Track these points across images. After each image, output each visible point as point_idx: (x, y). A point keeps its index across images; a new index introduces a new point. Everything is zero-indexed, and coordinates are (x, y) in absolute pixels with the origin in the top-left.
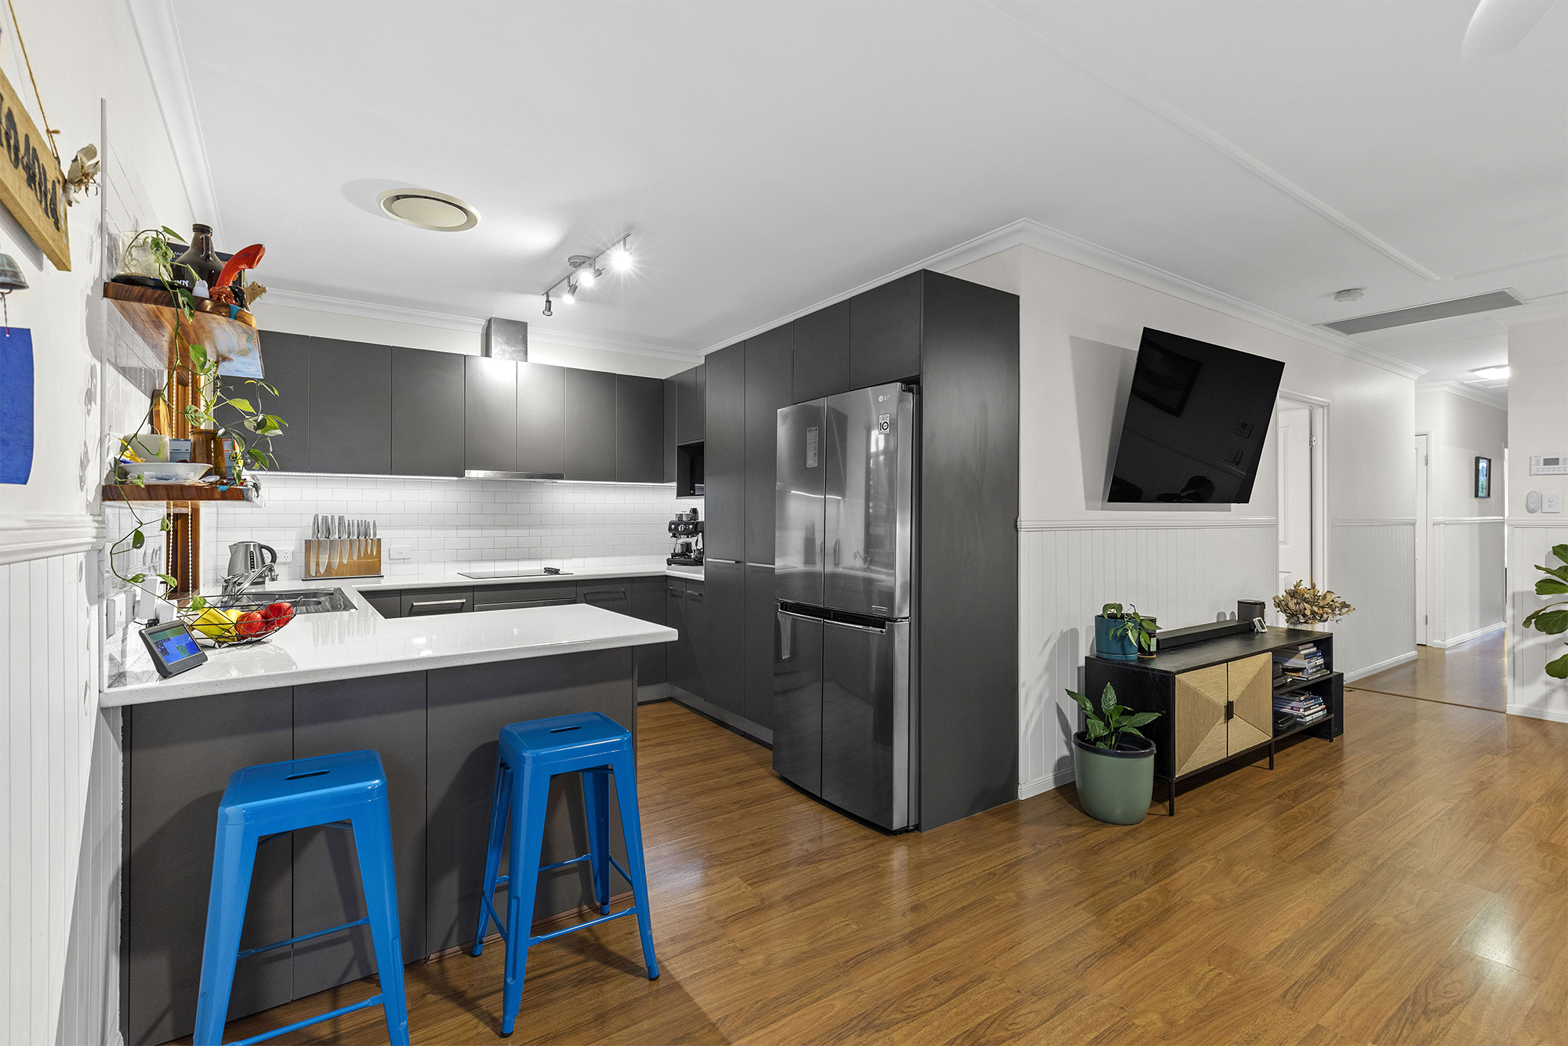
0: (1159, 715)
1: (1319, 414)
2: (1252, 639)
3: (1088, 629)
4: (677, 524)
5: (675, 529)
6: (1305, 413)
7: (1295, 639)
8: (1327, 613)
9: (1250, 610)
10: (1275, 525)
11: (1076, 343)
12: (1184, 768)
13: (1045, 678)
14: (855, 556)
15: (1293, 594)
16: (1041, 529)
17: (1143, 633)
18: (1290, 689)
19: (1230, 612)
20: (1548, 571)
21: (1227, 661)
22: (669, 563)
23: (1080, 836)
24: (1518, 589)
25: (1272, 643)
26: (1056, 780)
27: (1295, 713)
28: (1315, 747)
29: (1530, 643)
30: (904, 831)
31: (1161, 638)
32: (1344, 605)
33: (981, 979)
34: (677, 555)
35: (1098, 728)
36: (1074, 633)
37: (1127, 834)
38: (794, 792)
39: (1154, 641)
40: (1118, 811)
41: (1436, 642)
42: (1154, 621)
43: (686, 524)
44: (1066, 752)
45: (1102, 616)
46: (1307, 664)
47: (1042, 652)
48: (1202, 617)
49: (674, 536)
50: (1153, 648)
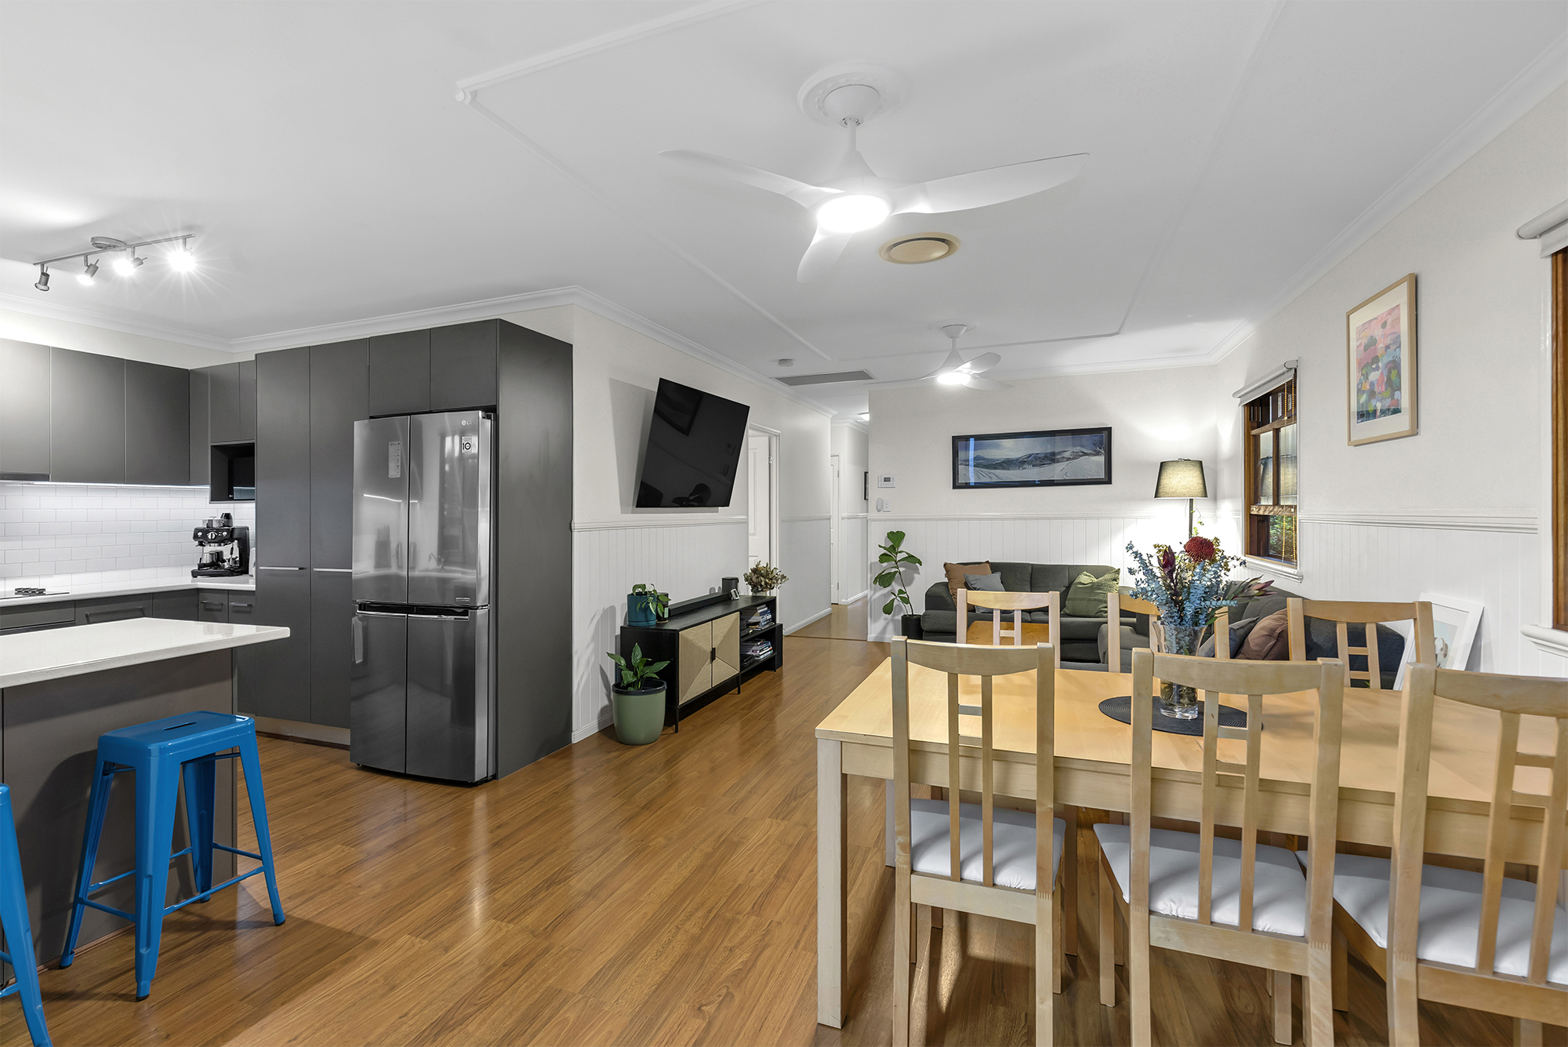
0: (669, 662)
1: (774, 440)
2: (731, 604)
3: (622, 606)
4: (205, 532)
5: (201, 536)
6: (766, 439)
7: (757, 602)
8: (774, 583)
9: (730, 583)
10: (746, 522)
11: (614, 384)
12: (685, 697)
13: (592, 646)
14: (430, 558)
15: (755, 571)
16: (589, 530)
17: (660, 604)
18: (751, 637)
19: (718, 586)
20: (885, 548)
21: (711, 620)
22: (195, 574)
23: (616, 757)
24: (873, 561)
25: (742, 605)
26: (599, 724)
27: (754, 654)
28: (767, 675)
29: (878, 594)
30: (485, 781)
31: (671, 608)
32: (783, 577)
33: (553, 851)
34: (205, 565)
35: (629, 677)
36: (613, 609)
37: (649, 748)
38: (376, 776)
39: (666, 610)
40: (642, 736)
41: (843, 601)
42: (667, 595)
43: (217, 530)
44: (606, 702)
45: (632, 594)
46: (761, 618)
47: (590, 625)
48: (700, 592)
49: (201, 544)
50: (666, 616)
